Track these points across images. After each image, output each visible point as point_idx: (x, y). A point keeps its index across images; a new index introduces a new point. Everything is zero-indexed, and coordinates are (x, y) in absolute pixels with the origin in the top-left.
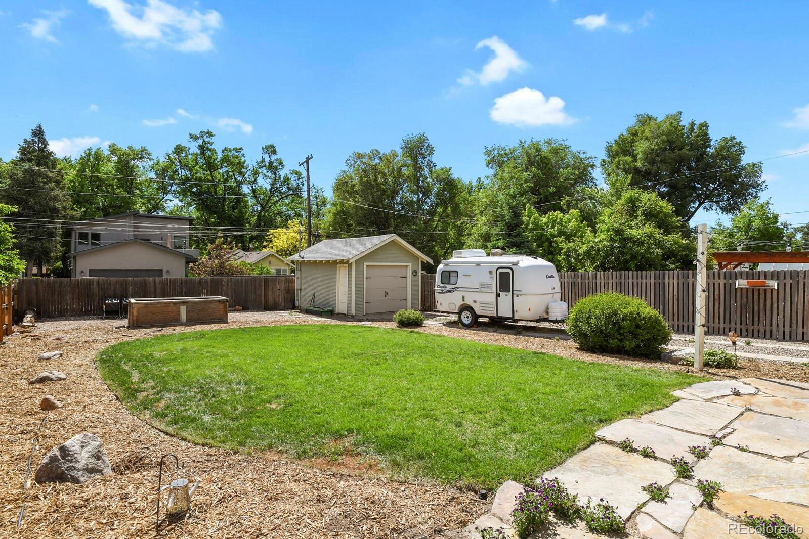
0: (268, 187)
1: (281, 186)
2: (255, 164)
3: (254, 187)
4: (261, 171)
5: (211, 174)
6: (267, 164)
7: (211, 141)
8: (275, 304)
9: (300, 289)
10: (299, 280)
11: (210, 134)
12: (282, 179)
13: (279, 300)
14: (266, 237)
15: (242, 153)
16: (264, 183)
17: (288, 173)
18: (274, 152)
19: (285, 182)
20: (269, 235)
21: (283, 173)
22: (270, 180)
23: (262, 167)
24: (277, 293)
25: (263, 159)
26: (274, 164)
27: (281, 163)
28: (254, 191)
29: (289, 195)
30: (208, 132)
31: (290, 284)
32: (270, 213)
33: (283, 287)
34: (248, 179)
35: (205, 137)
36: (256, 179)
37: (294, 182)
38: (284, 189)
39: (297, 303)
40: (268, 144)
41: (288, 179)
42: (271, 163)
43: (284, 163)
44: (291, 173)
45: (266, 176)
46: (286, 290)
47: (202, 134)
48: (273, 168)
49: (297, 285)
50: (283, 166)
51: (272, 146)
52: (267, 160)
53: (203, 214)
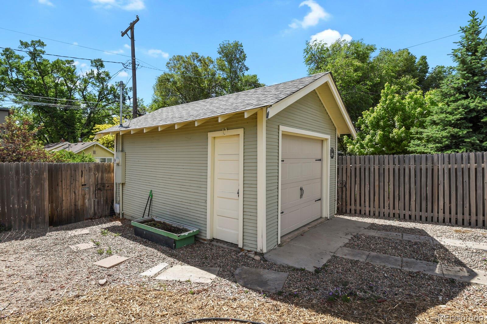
0: (97, 94)
1: (108, 94)
2: (85, 75)
3: (84, 94)
4: (90, 81)
5: (43, 78)
6: (96, 75)
7: (43, 50)
8: (76, 211)
9: (123, 184)
10: (120, 167)
11: (42, 44)
12: (109, 88)
13: (84, 203)
14: (93, 131)
15: (73, 64)
16: (93, 90)
17: (114, 84)
18: (102, 66)
19: (111, 91)
20: (96, 129)
21: (110, 84)
22: (98, 89)
23: (91, 78)
24: (80, 191)
25: (93, 72)
26: (102, 76)
27: (107, 75)
28: (84, 97)
29: (116, 101)
30: (39, 41)
31: (106, 175)
32: (99, 115)
33: (92, 180)
34: (79, 87)
35: (36, 45)
36: (85, 87)
37: (119, 91)
38: (110, 97)
39: (117, 208)
40: (96, 58)
41: (114, 89)
42: (99, 74)
43: (111, 75)
44: (116, 85)
45: (95, 85)
46: (96, 185)
47: (33, 43)
48: (100, 79)
49: (117, 177)
50: (110, 78)
51: (99, 60)
52: (96, 72)
53: (39, 115)
